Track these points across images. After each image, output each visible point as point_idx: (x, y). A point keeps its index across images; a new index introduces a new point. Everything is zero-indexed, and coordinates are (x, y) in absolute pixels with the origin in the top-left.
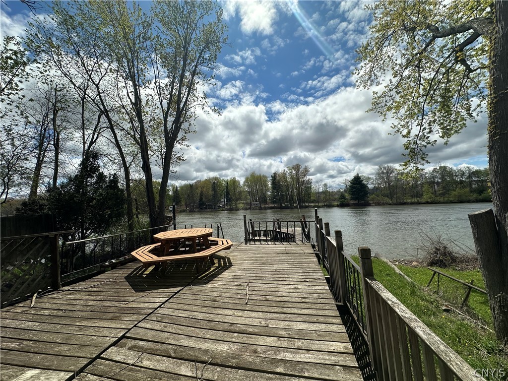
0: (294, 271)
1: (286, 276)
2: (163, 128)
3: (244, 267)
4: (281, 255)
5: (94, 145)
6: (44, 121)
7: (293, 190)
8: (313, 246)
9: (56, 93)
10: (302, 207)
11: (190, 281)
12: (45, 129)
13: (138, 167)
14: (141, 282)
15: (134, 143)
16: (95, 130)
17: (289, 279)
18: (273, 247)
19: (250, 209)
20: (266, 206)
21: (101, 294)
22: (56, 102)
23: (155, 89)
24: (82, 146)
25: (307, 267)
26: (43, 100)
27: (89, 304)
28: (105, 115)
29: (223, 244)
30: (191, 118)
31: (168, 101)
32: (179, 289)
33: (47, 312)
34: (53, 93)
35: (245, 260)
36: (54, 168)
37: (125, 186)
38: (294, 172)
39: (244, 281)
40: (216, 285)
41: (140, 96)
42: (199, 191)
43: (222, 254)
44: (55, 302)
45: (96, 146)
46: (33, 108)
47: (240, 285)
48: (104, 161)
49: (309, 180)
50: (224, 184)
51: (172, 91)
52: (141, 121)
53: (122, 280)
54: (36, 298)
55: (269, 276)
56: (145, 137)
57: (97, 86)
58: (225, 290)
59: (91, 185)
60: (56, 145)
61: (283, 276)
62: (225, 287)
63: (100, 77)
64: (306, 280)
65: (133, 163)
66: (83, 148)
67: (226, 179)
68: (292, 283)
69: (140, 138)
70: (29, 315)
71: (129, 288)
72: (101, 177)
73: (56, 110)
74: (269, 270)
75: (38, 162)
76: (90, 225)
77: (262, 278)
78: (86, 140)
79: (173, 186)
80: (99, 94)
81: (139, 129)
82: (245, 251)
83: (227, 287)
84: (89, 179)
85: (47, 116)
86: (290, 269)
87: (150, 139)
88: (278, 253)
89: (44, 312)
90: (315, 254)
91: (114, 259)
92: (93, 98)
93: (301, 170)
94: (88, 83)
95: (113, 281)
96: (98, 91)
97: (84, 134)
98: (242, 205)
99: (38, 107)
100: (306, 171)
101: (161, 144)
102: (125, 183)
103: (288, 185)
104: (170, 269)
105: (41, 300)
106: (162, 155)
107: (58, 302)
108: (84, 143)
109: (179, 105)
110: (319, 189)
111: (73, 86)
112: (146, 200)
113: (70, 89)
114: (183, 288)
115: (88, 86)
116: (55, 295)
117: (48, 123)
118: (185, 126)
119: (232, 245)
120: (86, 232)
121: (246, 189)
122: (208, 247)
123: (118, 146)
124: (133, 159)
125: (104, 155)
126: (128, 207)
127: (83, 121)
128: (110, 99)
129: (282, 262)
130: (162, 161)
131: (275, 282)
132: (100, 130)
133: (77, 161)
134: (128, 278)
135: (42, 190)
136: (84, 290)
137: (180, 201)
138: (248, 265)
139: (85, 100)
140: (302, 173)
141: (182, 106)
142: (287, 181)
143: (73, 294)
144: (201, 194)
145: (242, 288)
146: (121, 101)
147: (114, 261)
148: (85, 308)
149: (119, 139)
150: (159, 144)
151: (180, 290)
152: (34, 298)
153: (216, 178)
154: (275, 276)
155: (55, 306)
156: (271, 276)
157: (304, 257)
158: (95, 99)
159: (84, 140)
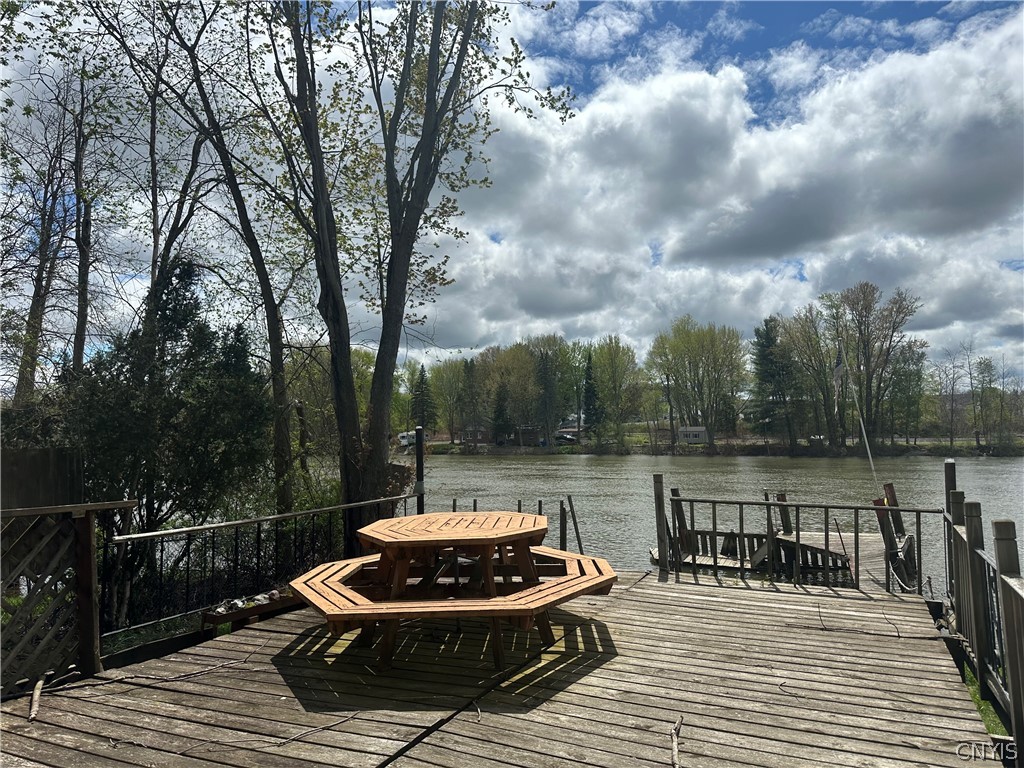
0: (856, 700)
1: (825, 716)
2: (382, 177)
3: (660, 665)
4: (801, 634)
5: (180, 237)
6: (53, 169)
7: (844, 385)
8: (936, 611)
9: (82, 85)
10: (880, 452)
11: (471, 693)
12: (54, 195)
13: (308, 305)
14: (320, 680)
15: (295, 226)
16: (184, 192)
17: (836, 730)
18: (770, 600)
19: (670, 450)
20: (736, 442)
21: (208, 705)
22: (82, 113)
23: (359, 46)
24: (151, 241)
25: (916, 690)
26: (51, 110)
27: (177, 731)
28: (212, 141)
29: (583, 573)
30: (473, 136)
31: (398, 82)
32: (438, 716)
33: (69, 739)
34: (76, 86)
35: (662, 639)
36: (76, 309)
37: (268, 365)
38: (849, 317)
39: (663, 714)
40: (563, 718)
41: (313, 70)
42: (492, 385)
43: (578, 607)
44: (87, 711)
45: (187, 240)
46: (25, 133)
47: (646, 729)
48: (210, 288)
49: (910, 345)
50: (579, 361)
51: (410, 44)
52: (316, 155)
53: (266, 668)
54: (42, 694)
55: (758, 707)
56: (329, 205)
57: (191, 50)
58: (595, 739)
59: (175, 362)
60: (83, 242)
61: (814, 714)
62: (594, 729)
63: (201, 23)
64: (910, 739)
65: (291, 293)
66: (152, 248)
67: (584, 341)
68: (848, 745)
69: (314, 209)
70: (28, 742)
71: (285, 694)
72: (203, 336)
73: (84, 136)
74: (757, 687)
75: (37, 293)
76: (169, 487)
77: (728, 714)
78: (160, 223)
79: (411, 366)
80: (197, 76)
81: (310, 181)
82: (661, 606)
83: (600, 728)
84: (168, 345)
85: (58, 155)
86: (841, 689)
87: (342, 210)
88: (789, 625)
89: (62, 739)
90: (946, 639)
91: (240, 598)
92: (180, 91)
93: (877, 306)
94: (166, 46)
95: (240, 665)
96: (195, 68)
97: (155, 203)
98: (640, 438)
99: (37, 129)
100: (899, 312)
101: (376, 230)
102: (269, 357)
103: (821, 363)
104: (409, 646)
105: (53, 701)
106: (379, 264)
107: (96, 713)
108: (156, 232)
109: (432, 90)
110: (954, 380)
111: (127, 60)
112: (330, 409)
113: (120, 68)
114: (450, 713)
115: (167, 55)
116: (87, 692)
117: (63, 175)
118: (452, 162)
119: (615, 578)
120: (160, 506)
121: (658, 378)
122: (531, 582)
123: (249, 238)
124: (292, 280)
125: (209, 268)
126: (278, 430)
127: (154, 165)
128: (228, 89)
129: (803, 660)
130: (381, 282)
131: (782, 735)
132: (197, 190)
133: (138, 289)
134: (281, 661)
135: (46, 374)
136: (160, 685)
137: (433, 417)
138: (675, 659)
139: (159, 101)
140: (884, 319)
141: (442, 95)
142: (818, 349)
143: (133, 695)
144: (498, 394)
145: (656, 739)
146: (259, 94)
147: (240, 604)
148: (165, 743)
149: (251, 215)
150: (370, 230)
151: (442, 722)
152: (37, 693)
153: (551, 341)
154: (782, 710)
155: (88, 725)
156: (765, 709)
157: (896, 647)
158: (186, 93)
159: (155, 222)
